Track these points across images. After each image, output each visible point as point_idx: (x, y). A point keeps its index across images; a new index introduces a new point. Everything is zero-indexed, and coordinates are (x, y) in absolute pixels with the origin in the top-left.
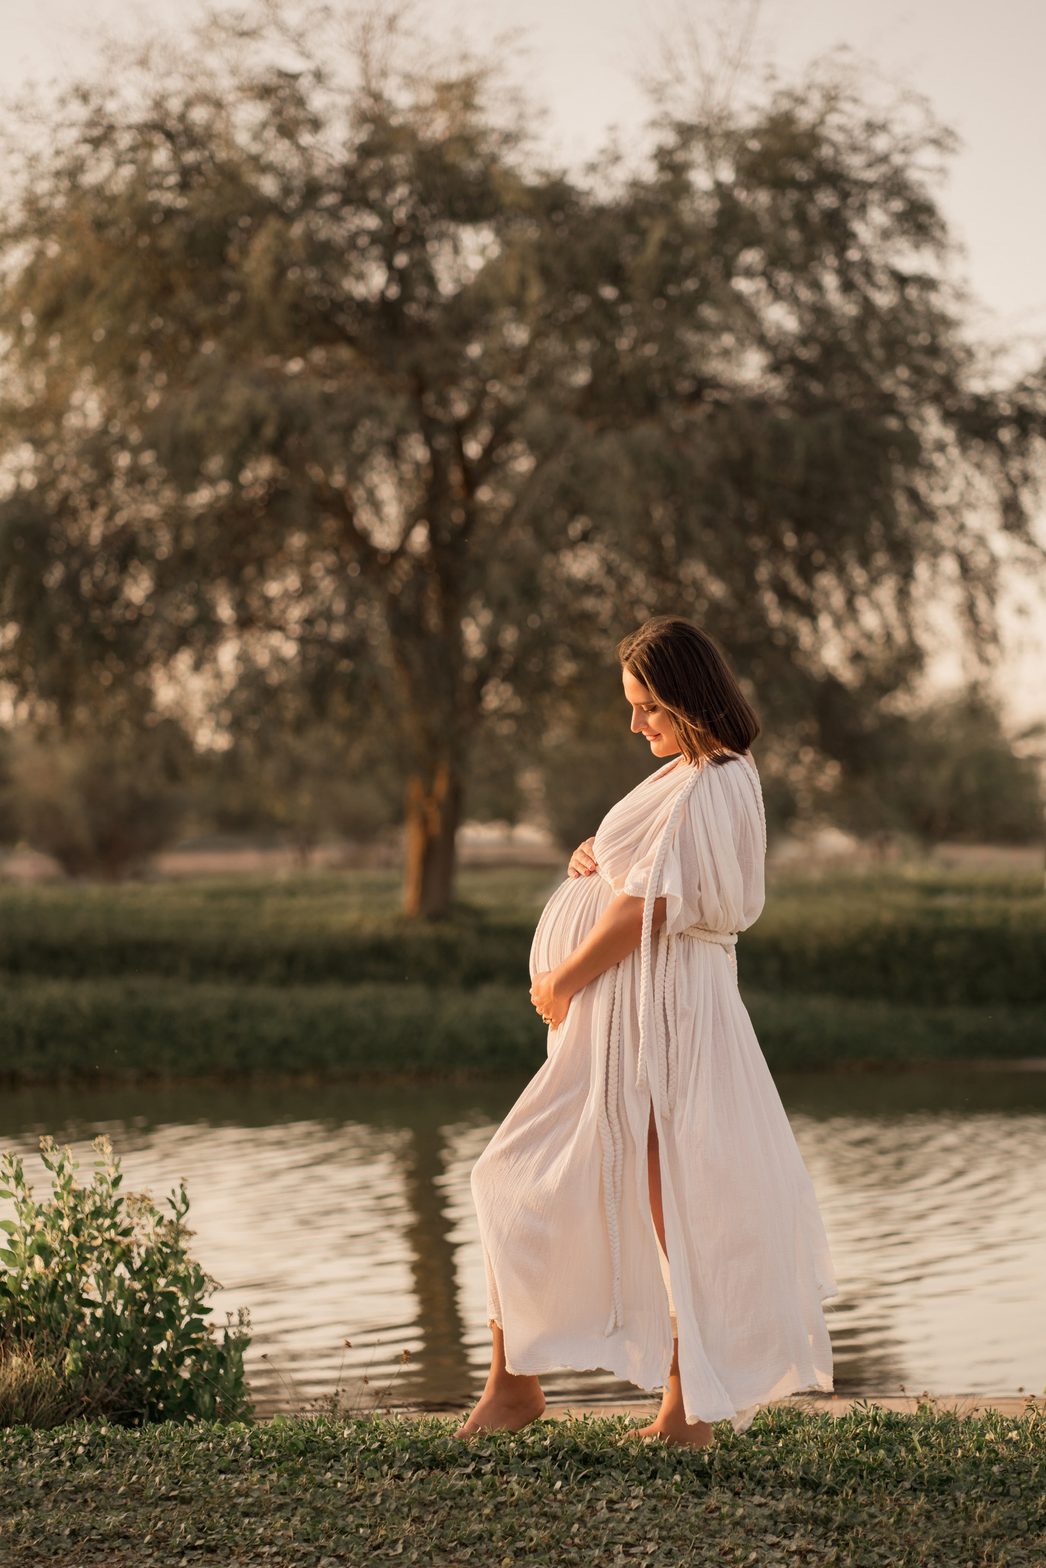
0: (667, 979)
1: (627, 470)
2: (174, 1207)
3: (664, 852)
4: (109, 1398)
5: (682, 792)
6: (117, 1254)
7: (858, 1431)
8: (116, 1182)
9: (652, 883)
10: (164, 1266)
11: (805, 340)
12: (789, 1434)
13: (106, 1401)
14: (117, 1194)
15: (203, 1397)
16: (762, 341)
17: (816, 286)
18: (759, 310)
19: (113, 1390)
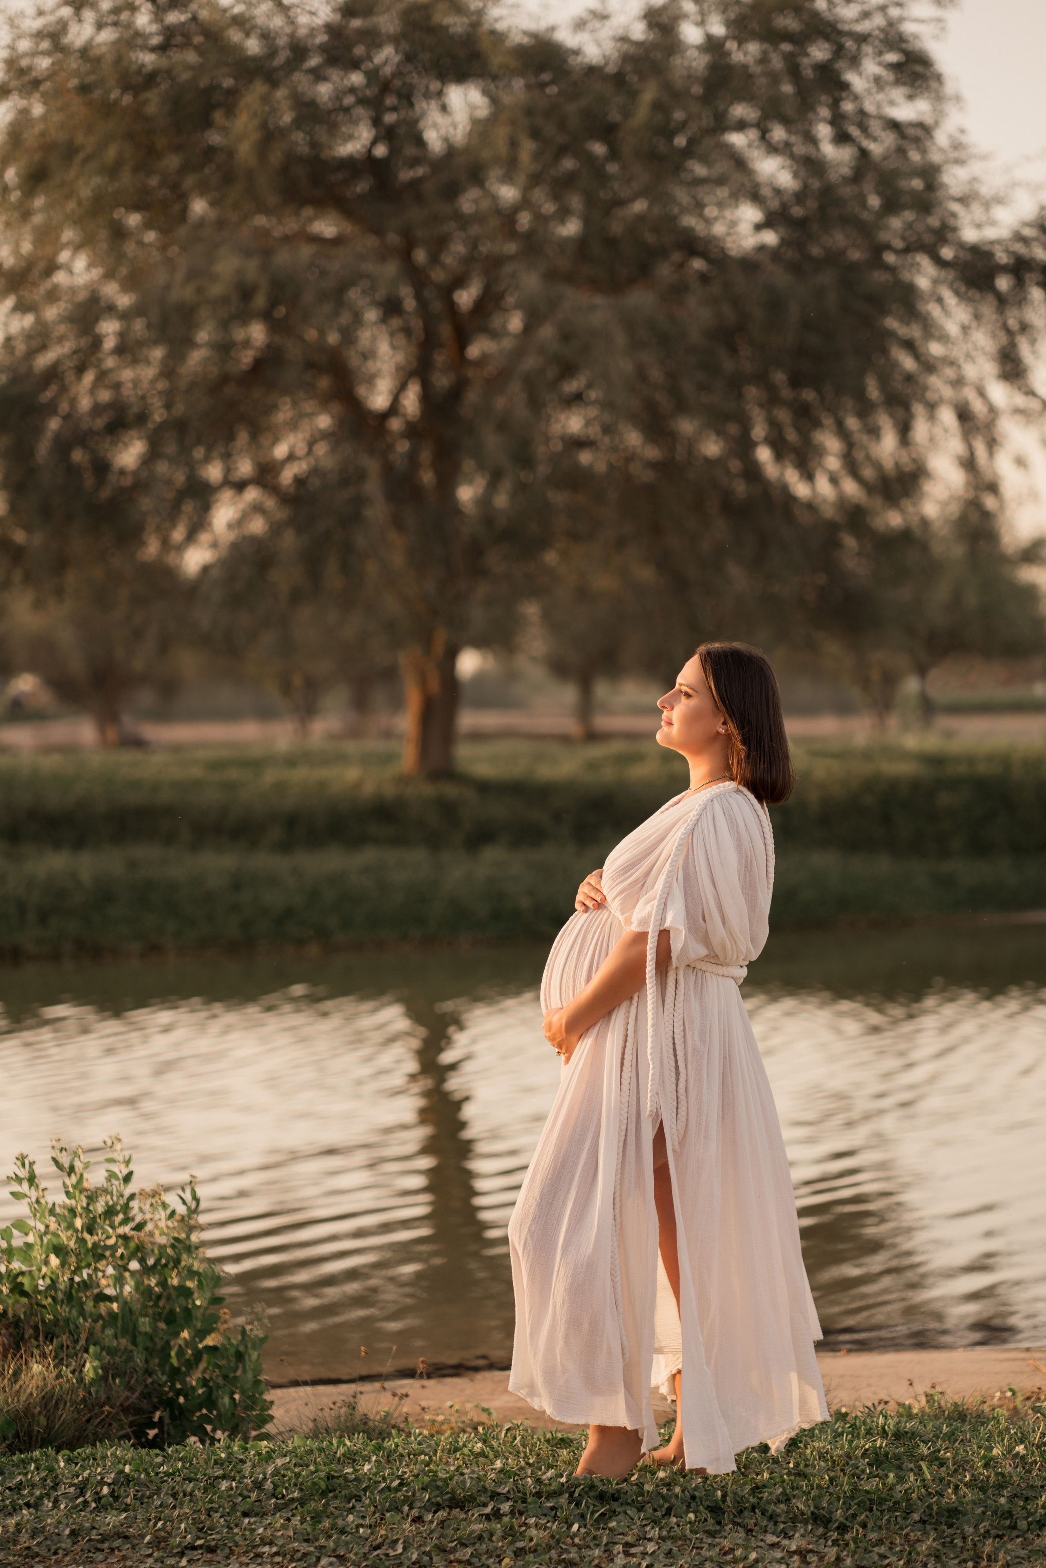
0: (676, 1014)
1: (620, 339)
2: (184, 1202)
3: (668, 885)
4: (131, 1400)
5: (686, 825)
6: (131, 1249)
7: (867, 1447)
8: (128, 1178)
9: (656, 916)
10: (177, 1262)
11: (800, 197)
12: (799, 1448)
13: (126, 1404)
14: (128, 1191)
15: (222, 1398)
16: (755, 197)
17: (812, 140)
18: (753, 160)
19: (133, 1393)
